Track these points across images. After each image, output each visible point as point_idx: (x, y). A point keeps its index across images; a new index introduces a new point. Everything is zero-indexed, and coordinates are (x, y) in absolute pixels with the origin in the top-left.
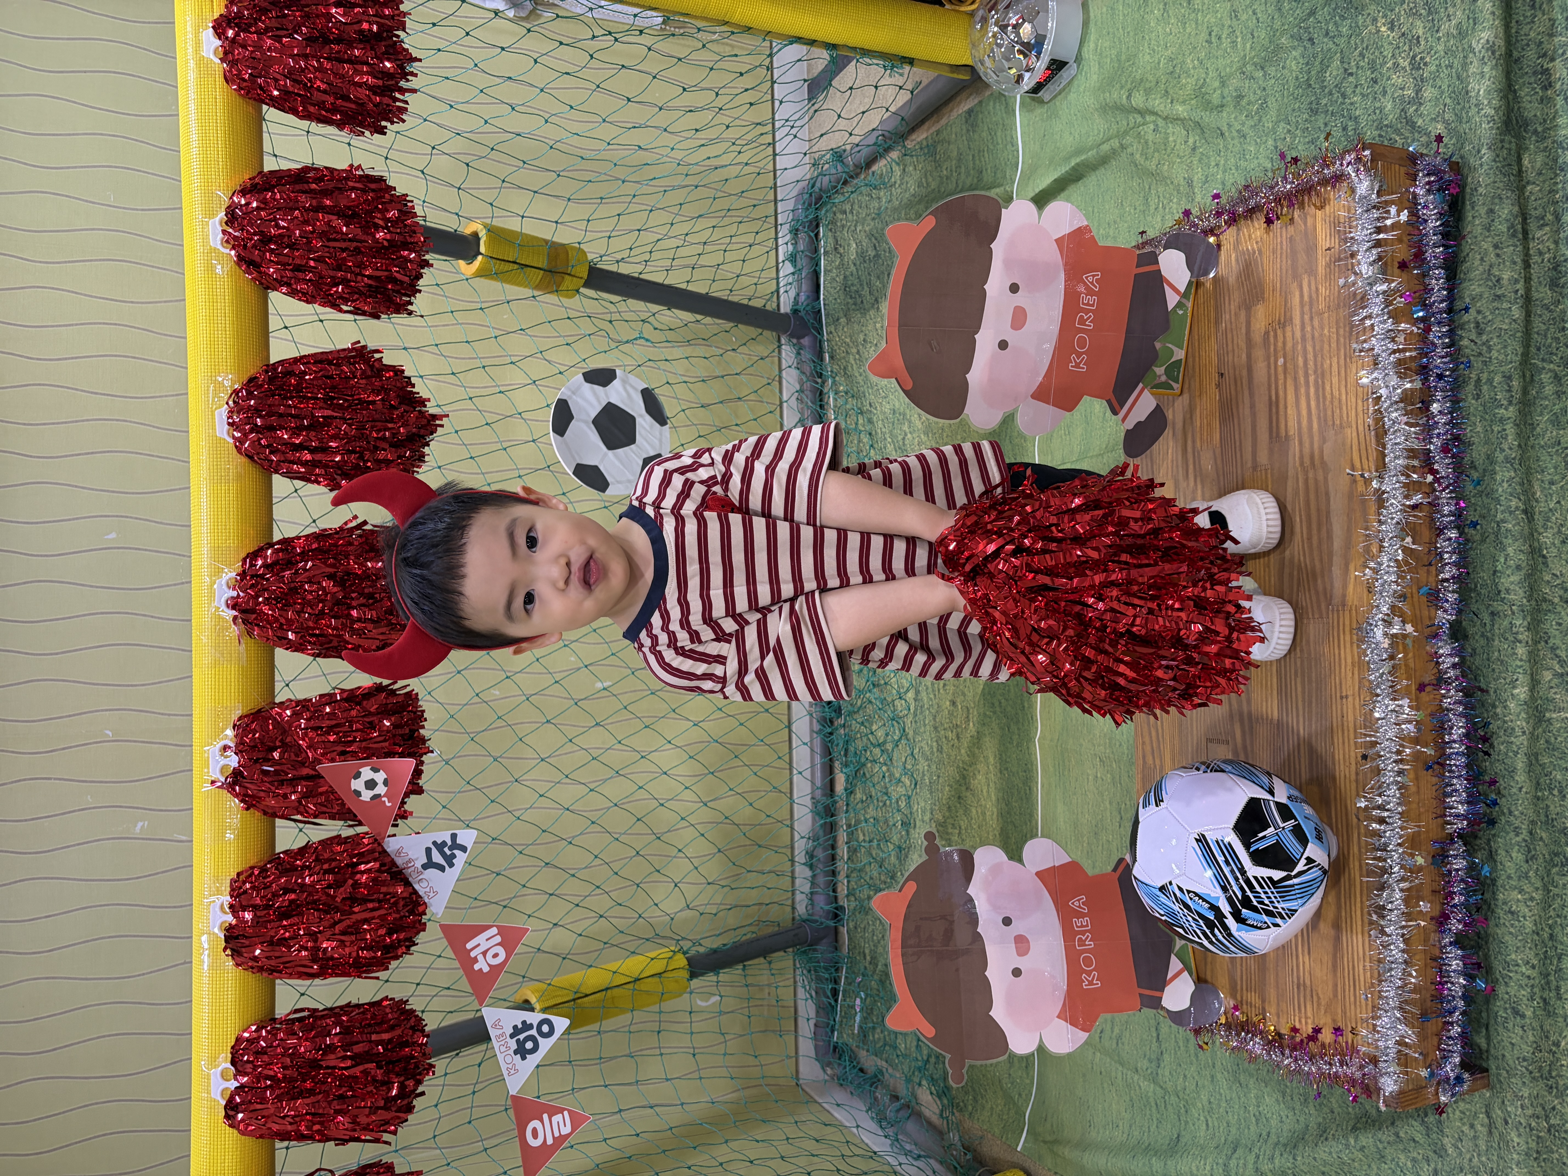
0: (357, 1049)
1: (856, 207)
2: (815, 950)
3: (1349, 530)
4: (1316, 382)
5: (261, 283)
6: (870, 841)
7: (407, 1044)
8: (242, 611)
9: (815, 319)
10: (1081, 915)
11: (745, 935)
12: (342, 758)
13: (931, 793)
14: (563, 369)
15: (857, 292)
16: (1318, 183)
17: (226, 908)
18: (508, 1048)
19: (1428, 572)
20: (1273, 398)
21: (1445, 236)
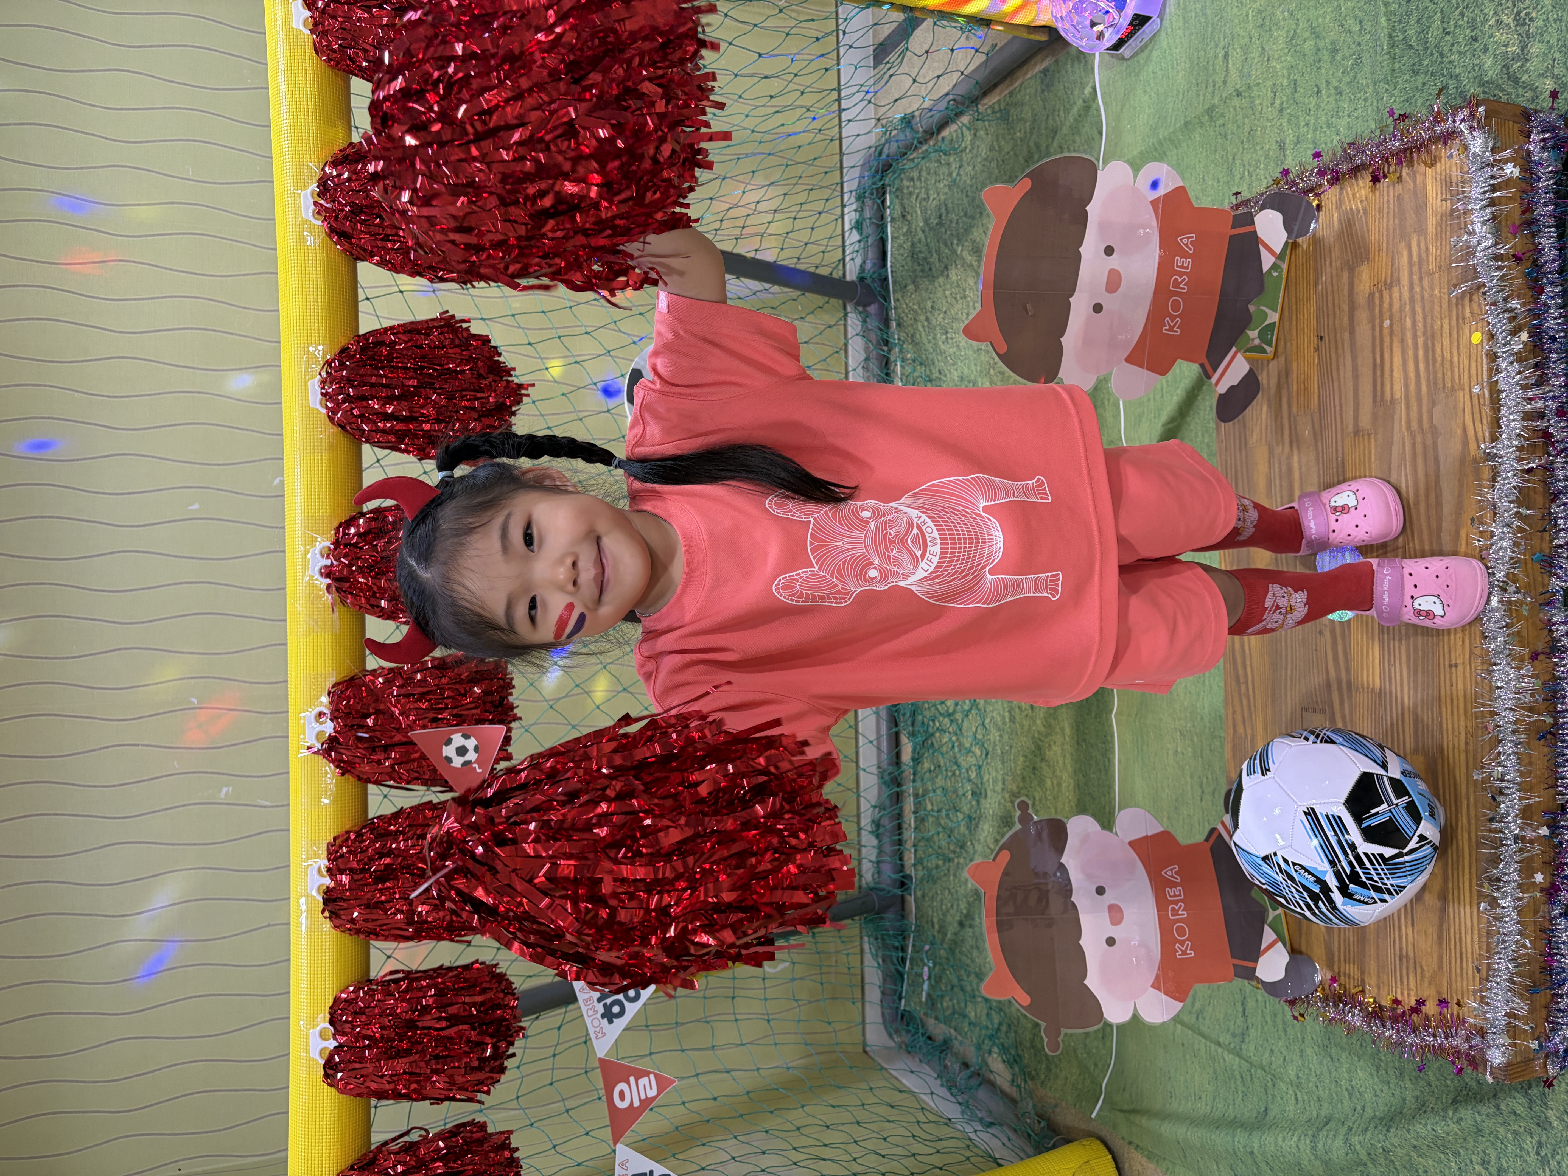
0: (453, 1010)
1: (924, 173)
2: (882, 918)
3: (1460, 495)
4: (1425, 344)
5: (352, 254)
6: (939, 811)
7: (499, 1006)
8: (336, 580)
9: (882, 287)
10: (1173, 885)
12: (434, 725)
13: (1003, 763)
14: (636, 339)
15: (925, 259)
16: (1429, 139)
17: (324, 871)
18: (596, 1012)
19: (1542, 538)
20: (1378, 360)
21: (1557, 194)
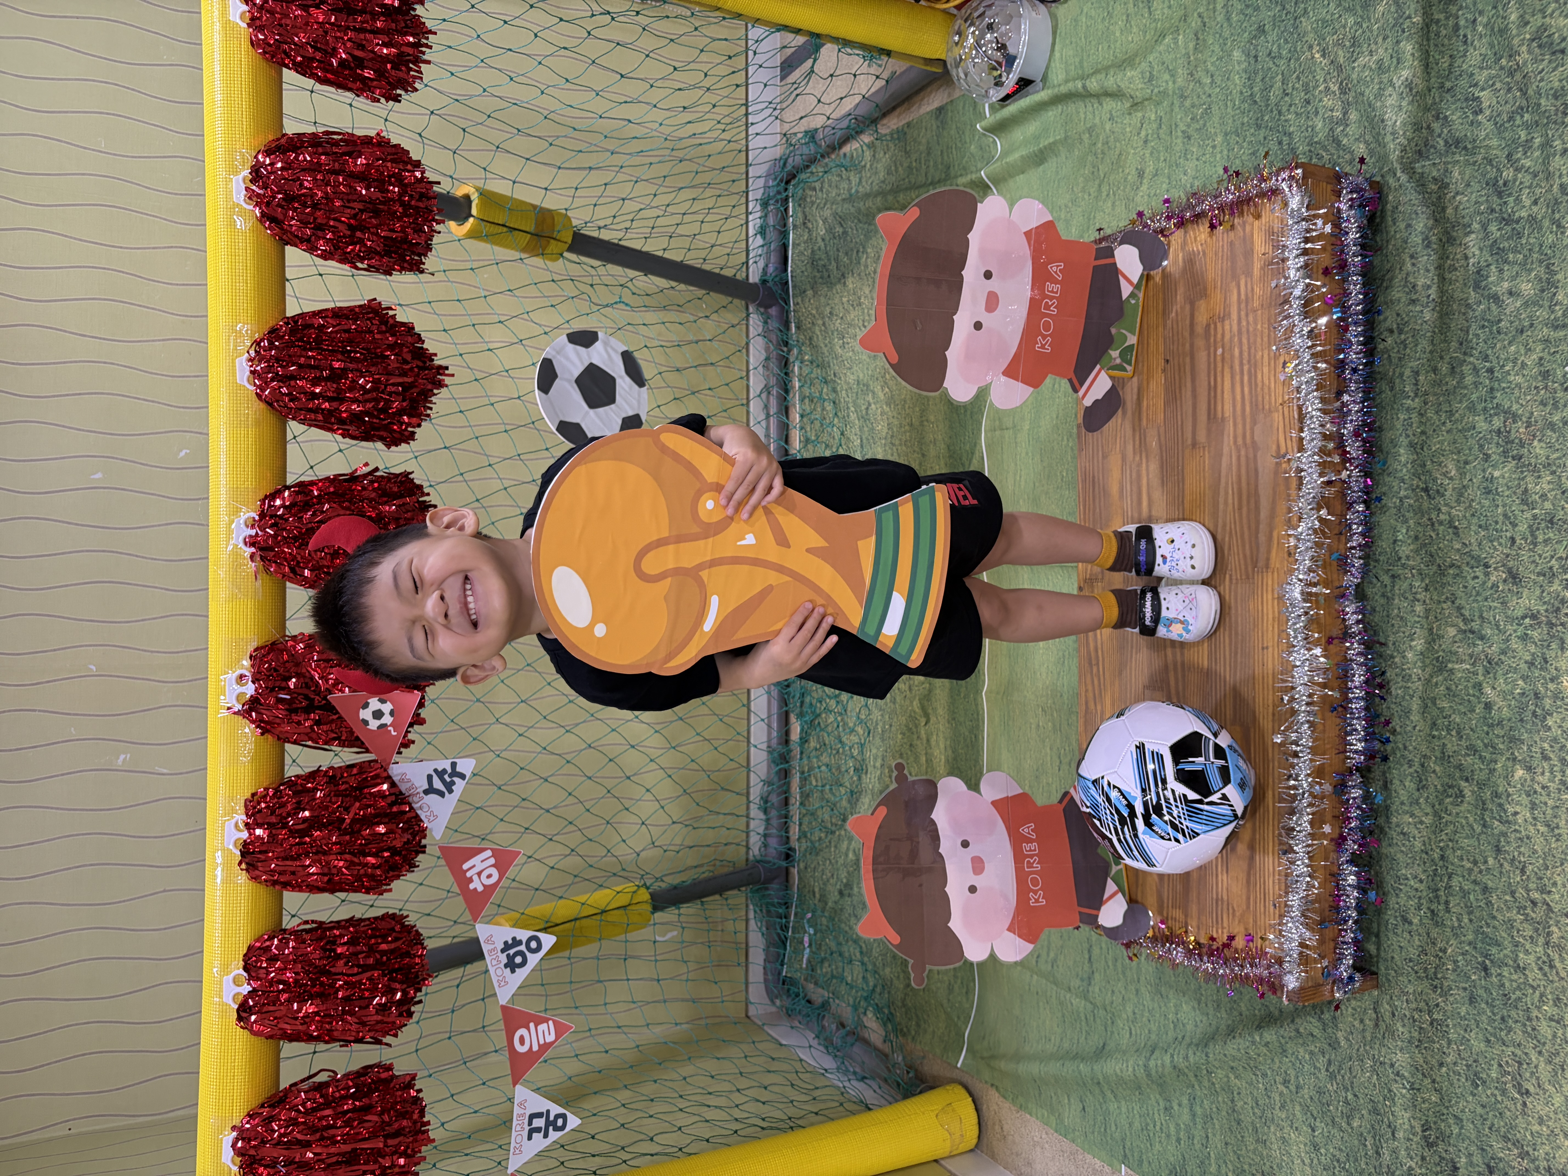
1: (826, 186)
2: (767, 888)
3: (1273, 501)
4: (1250, 371)
5: (281, 239)
6: (823, 786)
7: (408, 955)
8: (261, 549)
9: (783, 290)
10: (1029, 841)
11: (703, 873)
13: (883, 740)
14: (547, 329)
15: (824, 266)
16: (1257, 195)
17: (241, 826)
18: (500, 962)
19: (1339, 540)
20: (1212, 383)
21: (1363, 246)
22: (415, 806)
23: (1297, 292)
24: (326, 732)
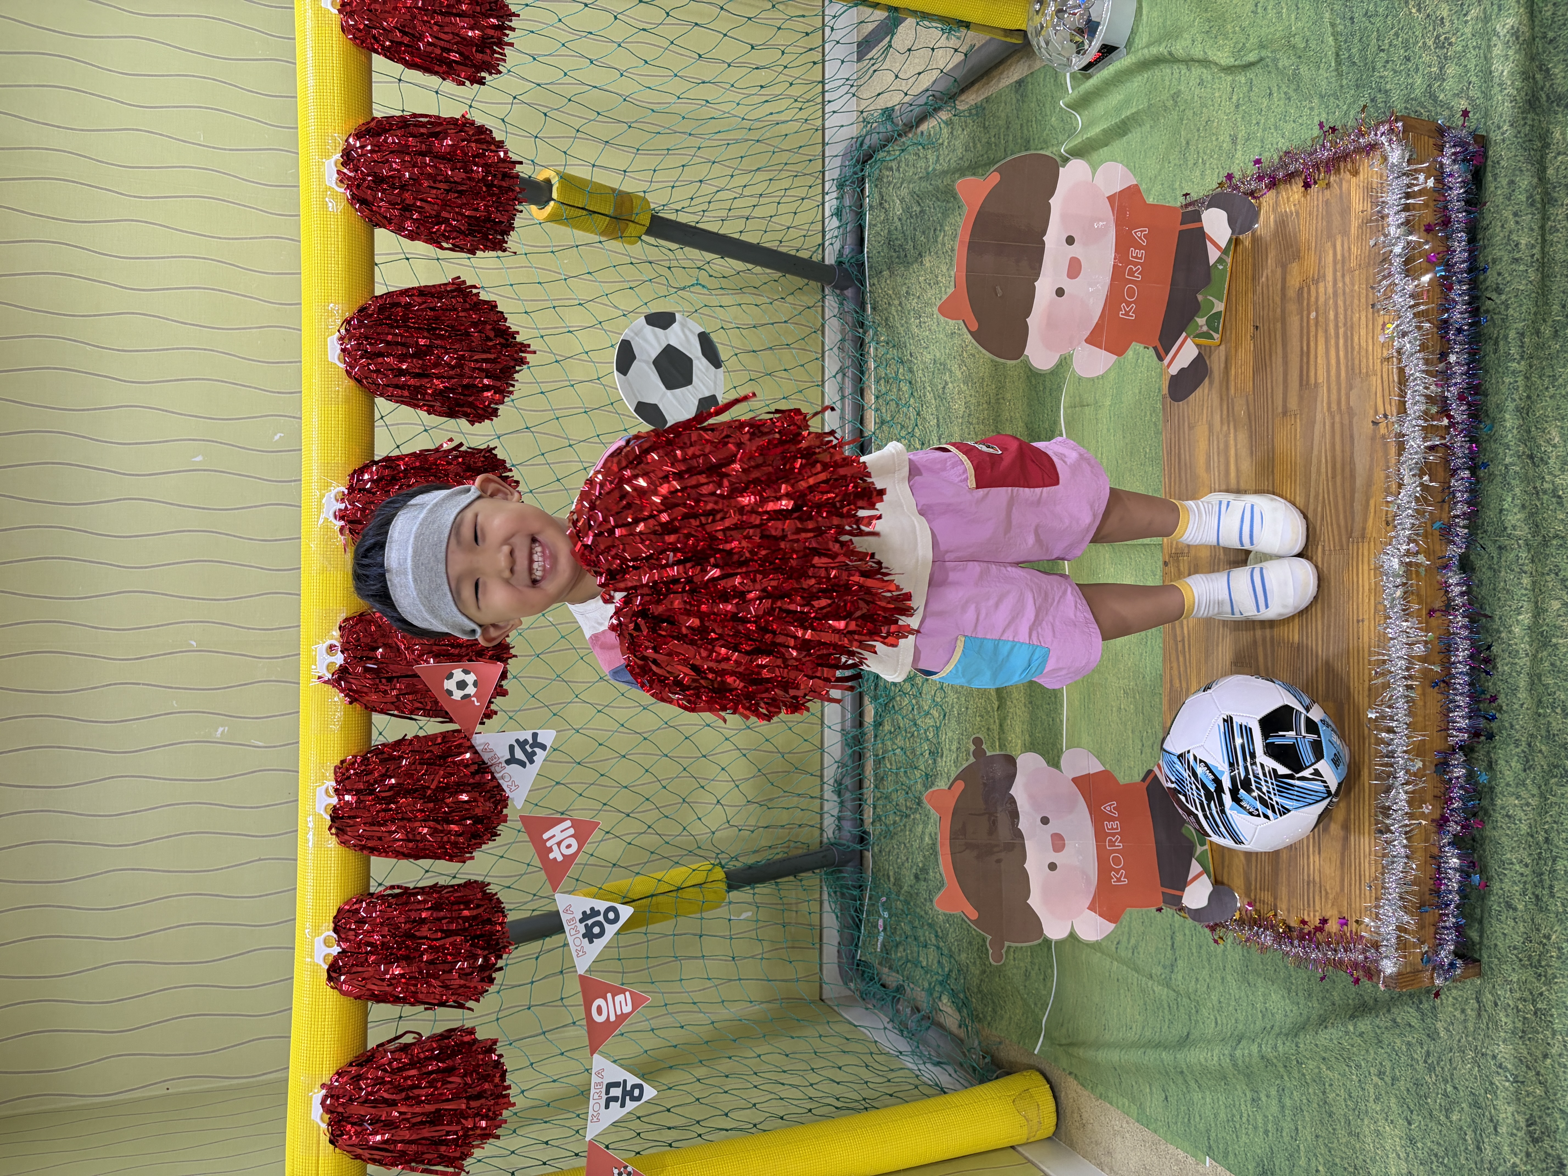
1: (903, 164)
2: (841, 871)
3: (1371, 469)
4: (1345, 334)
5: (370, 220)
6: (897, 770)
7: (489, 922)
8: (350, 522)
9: (859, 271)
10: (1112, 819)
11: (778, 854)
12: (437, 659)
13: (959, 723)
14: (626, 311)
15: (901, 246)
16: (1354, 151)
17: (331, 792)
18: (578, 932)
19: (1442, 508)
20: (1305, 348)
21: (1468, 202)
22: (497, 775)
23: (1398, 250)
24: (411, 701)
